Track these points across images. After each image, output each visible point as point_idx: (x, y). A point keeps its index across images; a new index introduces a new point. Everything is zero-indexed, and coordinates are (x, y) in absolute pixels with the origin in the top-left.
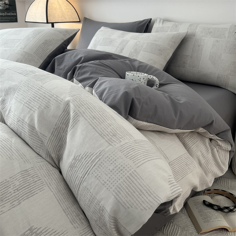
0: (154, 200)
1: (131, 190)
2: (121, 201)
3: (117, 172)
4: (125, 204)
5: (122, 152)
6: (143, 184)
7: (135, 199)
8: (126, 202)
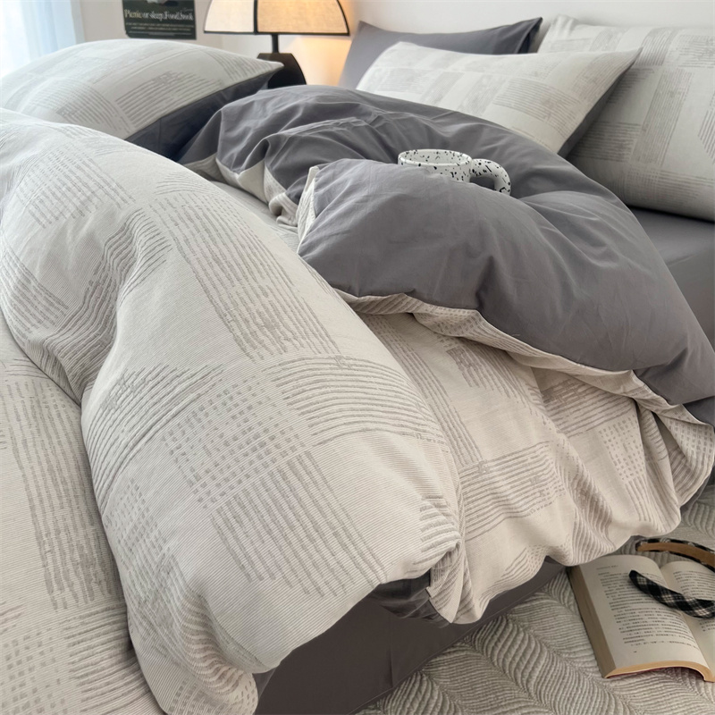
0: (357, 566)
1: (280, 518)
2: (237, 550)
3: (247, 448)
4: (251, 563)
5: (278, 386)
6: (329, 504)
7: (288, 552)
8: (254, 557)
